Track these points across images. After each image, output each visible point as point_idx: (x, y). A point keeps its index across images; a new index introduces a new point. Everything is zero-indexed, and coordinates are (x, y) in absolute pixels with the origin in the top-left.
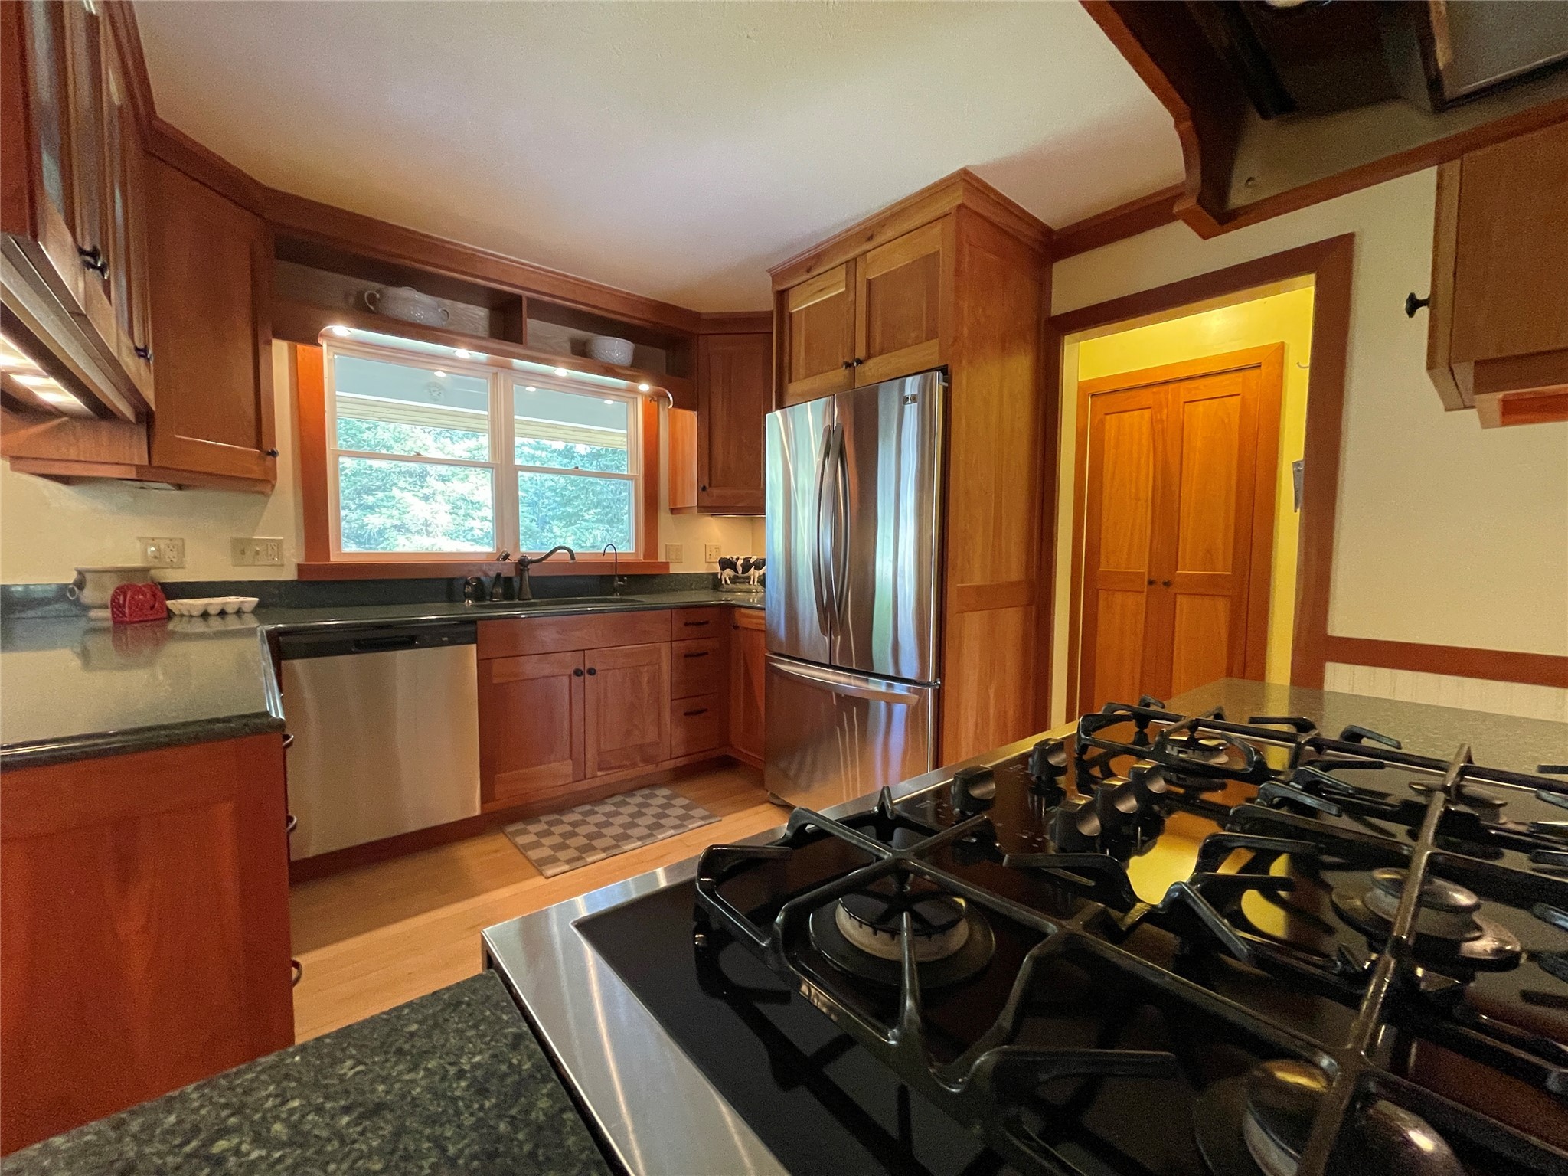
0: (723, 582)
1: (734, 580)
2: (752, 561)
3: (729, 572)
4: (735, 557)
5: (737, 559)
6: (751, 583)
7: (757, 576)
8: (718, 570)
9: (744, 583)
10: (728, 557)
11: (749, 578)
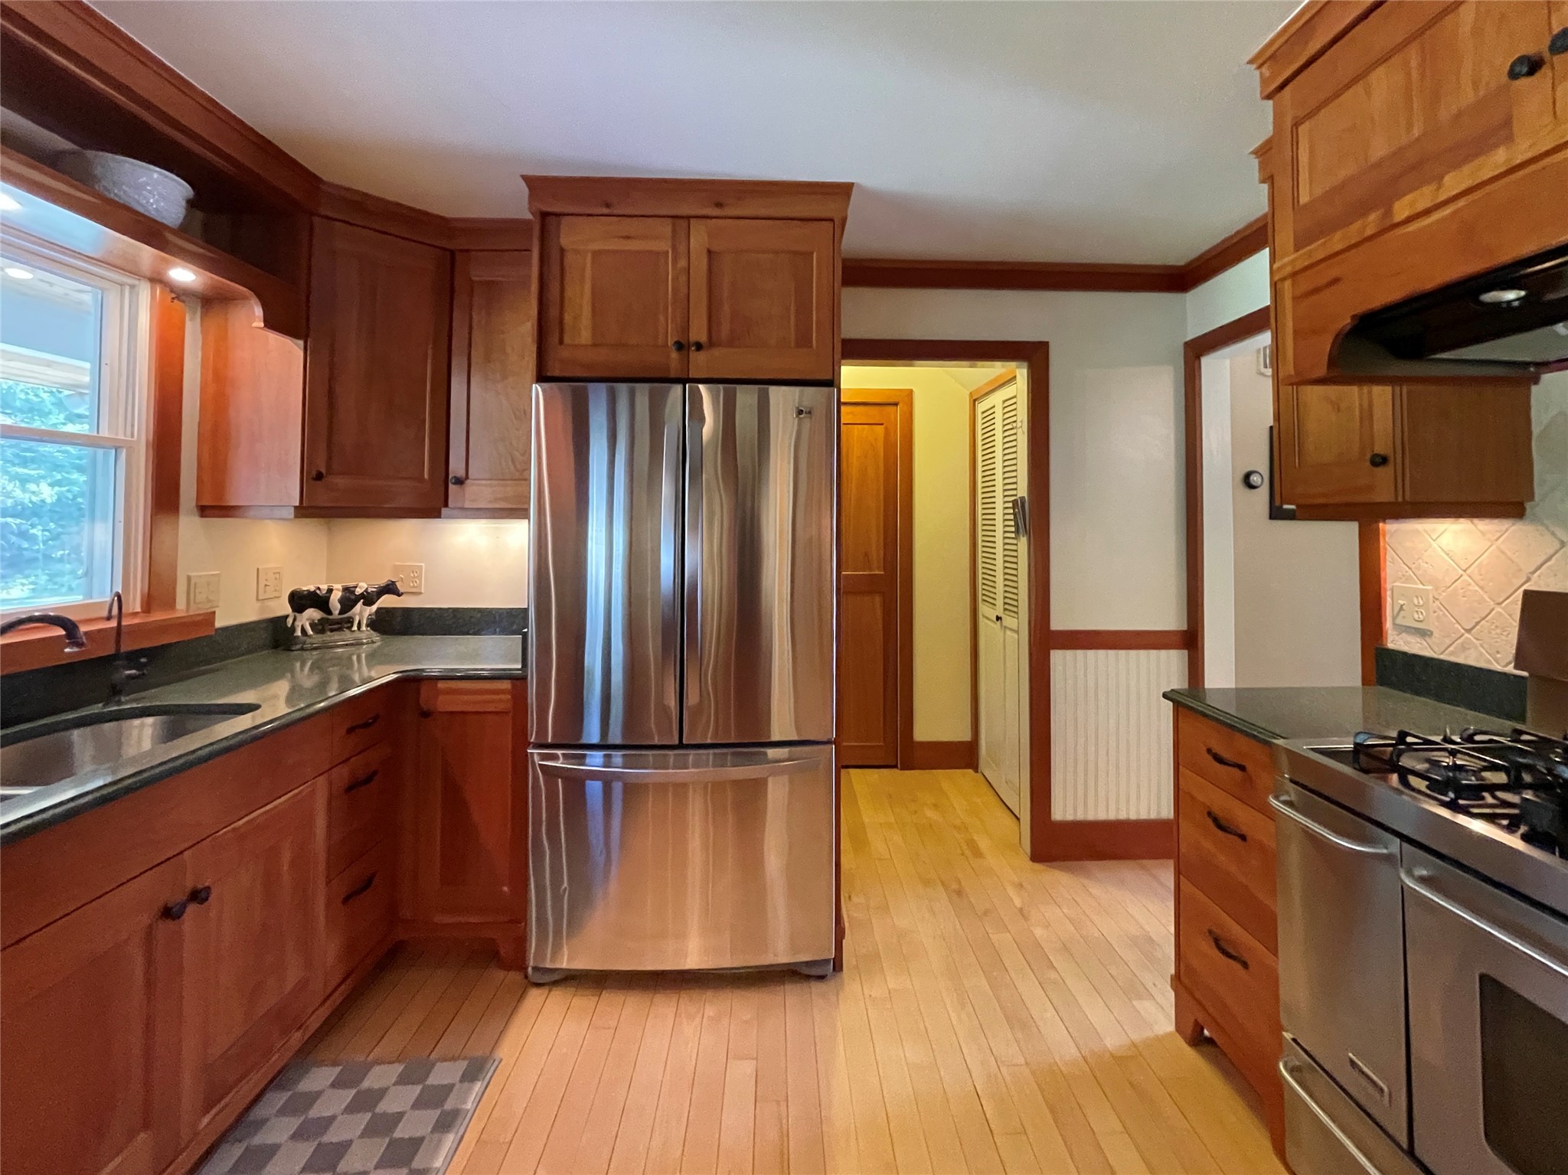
0: (298, 633)
1: (319, 627)
2: (358, 591)
3: (313, 614)
4: (324, 587)
5: (330, 591)
6: (355, 628)
7: (366, 615)
8: (288, 610)
9: (340, 629)
10: (312, 588)
11: (350, 621)
